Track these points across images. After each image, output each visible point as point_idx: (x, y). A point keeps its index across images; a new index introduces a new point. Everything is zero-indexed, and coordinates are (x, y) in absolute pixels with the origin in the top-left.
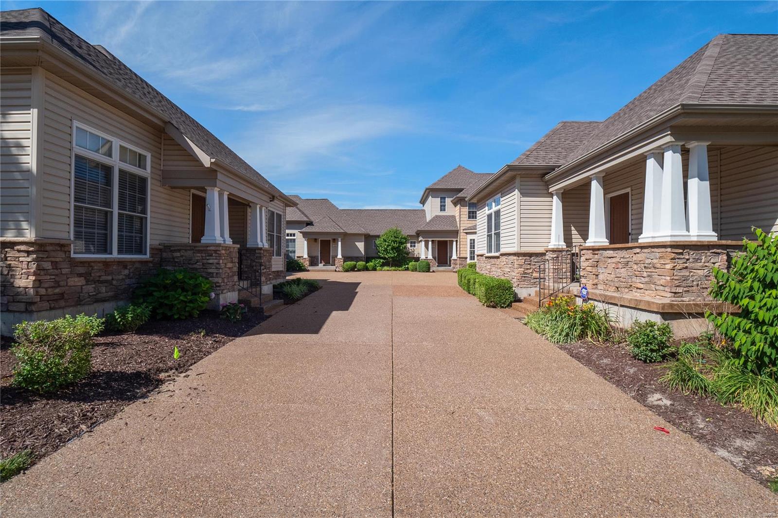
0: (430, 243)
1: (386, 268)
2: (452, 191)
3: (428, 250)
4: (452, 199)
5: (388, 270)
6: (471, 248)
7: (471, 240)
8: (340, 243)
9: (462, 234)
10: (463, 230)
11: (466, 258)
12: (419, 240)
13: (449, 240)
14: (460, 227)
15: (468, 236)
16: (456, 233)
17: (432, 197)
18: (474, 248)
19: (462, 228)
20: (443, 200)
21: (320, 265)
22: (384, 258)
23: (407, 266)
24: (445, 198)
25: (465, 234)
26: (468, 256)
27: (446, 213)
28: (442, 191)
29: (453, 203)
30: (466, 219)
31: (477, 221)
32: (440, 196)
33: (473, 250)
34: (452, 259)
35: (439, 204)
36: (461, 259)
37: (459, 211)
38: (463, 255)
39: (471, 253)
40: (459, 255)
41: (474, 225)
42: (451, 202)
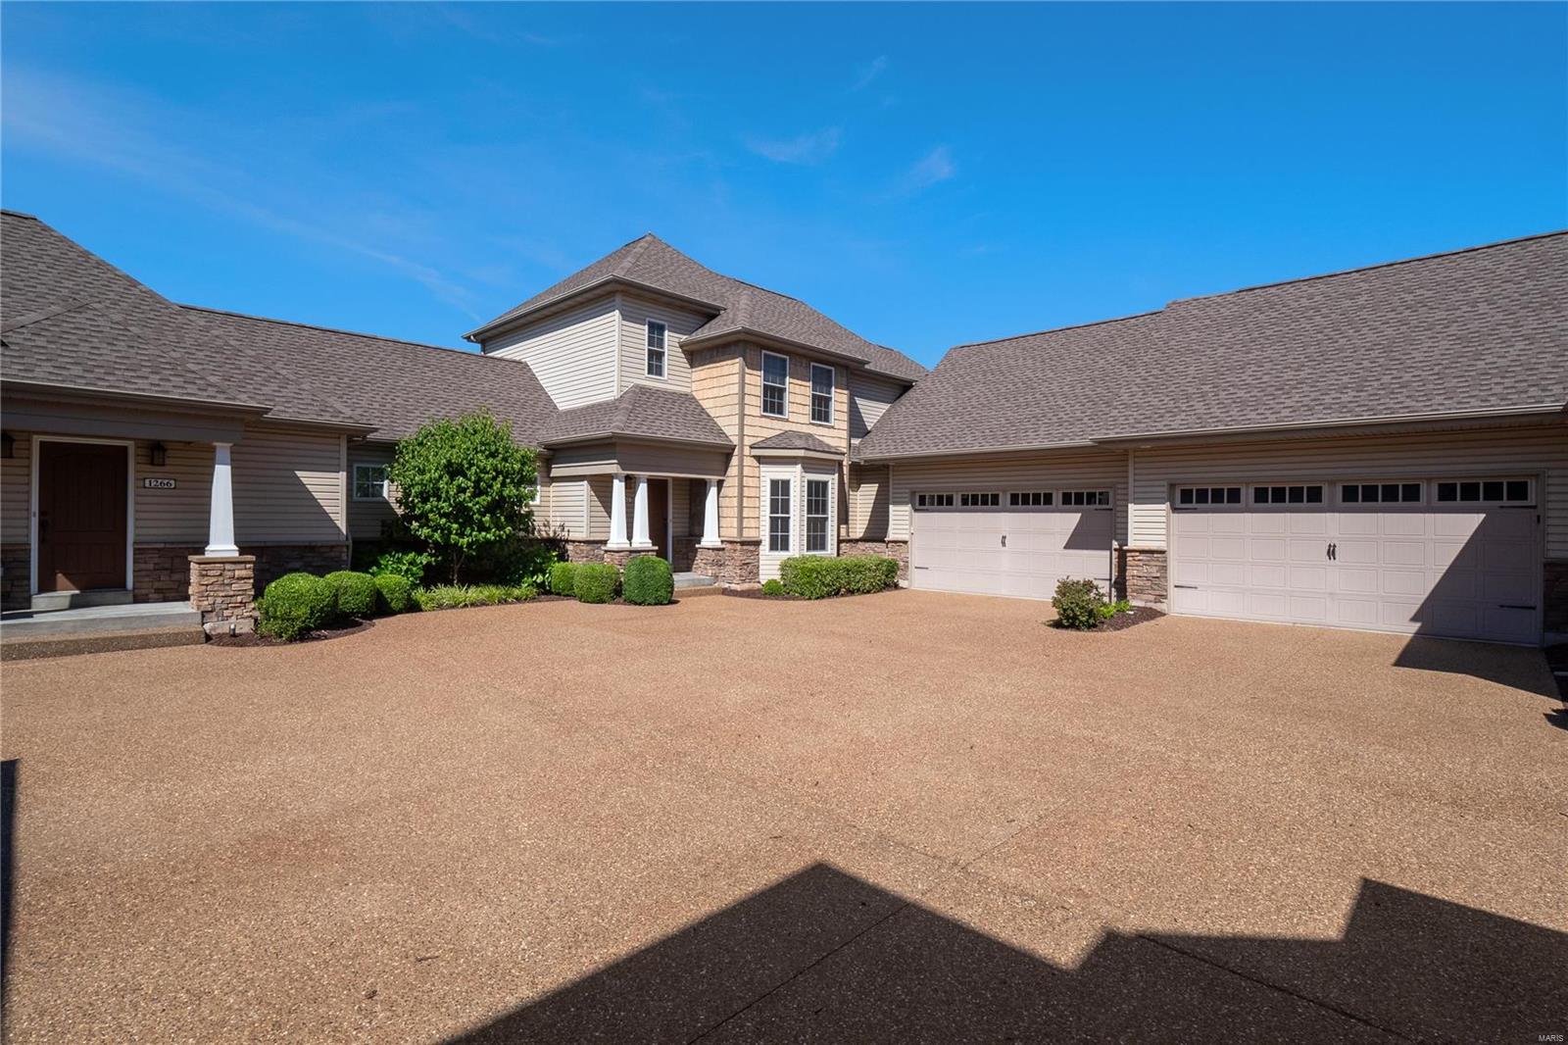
0: (642, 493)
1: (444, 593)
2: (682, 308)
3: (610, 517)
4: (684, 338)
5: (473, 605)
6: (774, 509)
7: (774, 483)
8: (222, 476)
9: (748, 461)
10: (751, 447)
11: (758, 543)
12: (555, 473)
13: (674, 479)
14: (742, 436)
15: (764, 468)
16: (725, 454)
17: (625, 317)
18: (788, 513)
19: (748, 441)
20: (656, 330)
21: (40, 601)
22: (445, 548)
23: (540, 579)
24: (661, 329)
25: (756, 463)
26: (765, 535)
27: (665, 382)
28: (655, 301)
29: (684, 352)
30: (759, 411)
31: (787, 421)
32: (647, 319)
33: (782, 518)
34: (697, 546)
35: (646, 348)
36: (745, 547)
37: (736, 379)
38: (749, 534)
39: (773, 527)
40: (733, 534)
41: (779, 432)
42: (681, 347)
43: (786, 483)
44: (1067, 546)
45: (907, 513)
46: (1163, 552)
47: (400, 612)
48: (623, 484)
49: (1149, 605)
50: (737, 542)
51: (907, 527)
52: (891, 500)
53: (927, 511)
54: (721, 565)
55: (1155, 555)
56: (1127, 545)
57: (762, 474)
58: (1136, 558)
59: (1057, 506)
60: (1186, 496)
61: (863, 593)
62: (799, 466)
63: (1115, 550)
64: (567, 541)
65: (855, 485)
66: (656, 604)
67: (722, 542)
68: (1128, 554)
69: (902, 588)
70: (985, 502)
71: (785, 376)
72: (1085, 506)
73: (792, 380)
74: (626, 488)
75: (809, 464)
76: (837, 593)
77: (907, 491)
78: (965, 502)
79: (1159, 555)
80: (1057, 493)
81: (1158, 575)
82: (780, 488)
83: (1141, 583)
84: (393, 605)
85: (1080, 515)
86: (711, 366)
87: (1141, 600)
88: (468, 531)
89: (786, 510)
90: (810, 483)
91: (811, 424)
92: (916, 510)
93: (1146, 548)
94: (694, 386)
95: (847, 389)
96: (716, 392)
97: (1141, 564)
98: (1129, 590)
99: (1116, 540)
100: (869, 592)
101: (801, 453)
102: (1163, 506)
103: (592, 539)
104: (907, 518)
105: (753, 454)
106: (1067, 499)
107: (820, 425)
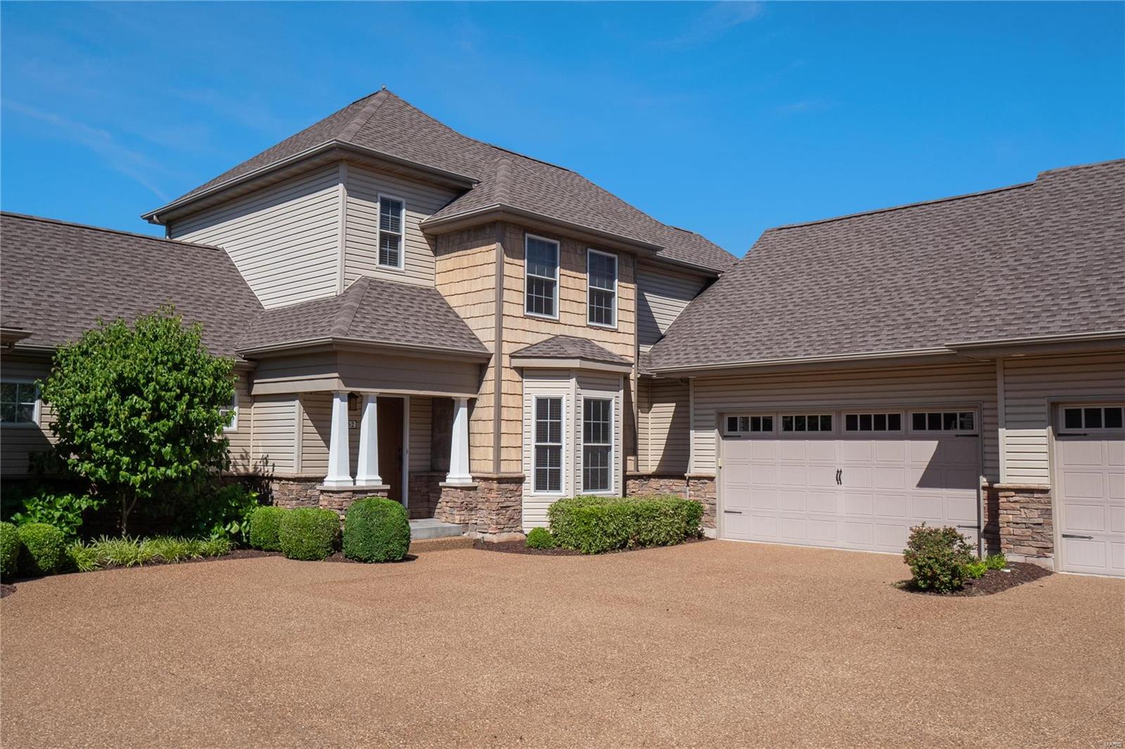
0: (370, 415)
1: (109, 548)
2: (424, 181)
3: (328, 447)
4: (426, 218)
5: (146, 563)
6: (541, 436)
7: (541, 403)
9: (504, 375)
10: (512, 356)
11: (519, 480)
12: (258, 389)
13: (412, 397)
14: (499, 341)
15: (528, 383)
16: (478, 365)
17: (351, 192)
18: (559, 440)
19: (507, 349)
20: (391, 209)
22: (111, 489)
23: (235, 528)
24: (397, 207)
25: (517, 377)
26: (529, 470)
27: (402, 274)
28: (388, 172)
29: (426, 236)
30: (520, 311)
31: (558, 322)
32: (380, 195)
33: (550, 446)
34: (441, 484)
35: (378, 230)
36: (503, 486)
37: (492, 269)
38: (508, 469)
39: (540, 460)
40: (487, 468)
41: (546, 337)
42: (422, 229)
43: (557, 403)
44: (923, 483)
45: (713, 441)
46: (1045, 491)
47: (50, 572)
48: (347, 403)
49: (1030, 560)
50: (492, 479)
51: (714, 459)
52: (692, 425)
53: (738, 438)
54: (471, 510)
55: (1036, 495)
56: (999, 483)
57: (526, 391)
58: (1011, 499)
59: (907, 431)
60: (1073, 419)
61: (658, 545)
62: (573, 381)
63: (984, 488)
64: (272, 478)
65: (646, 405)
66: (386, 561)
67: (474, 478)
68: (1001, 494)
69: (708, 539)
70: (813, 427)
71: (556, 267)
72: (943, 432)
73: (564, 272)
74: (350, 409)
75: (585, 378)
76: (623, 546)
77: (713, 412)
78: (787, 426)
79: (1040, 495)
80: (906, 415)
81: (1041, 521)
82: (549, 409)
83: (1018, 532)
84: (41, 563)
85: (937, 442)
86: (460, 253)
87: (1020, 554)
88: (143, 466)
89: (557, 436)
90: (587, 402)
91: (588, 326)
92: (725, 437)
93: (1023, 486)
94: (439, 279)
95: (634, 282)
96: (466, 287)
97: (1018, 506)
98: (1003, 541)
99: (985, 476)
100: (664, 544)
101: (576, 364)
102: (1043, 432)
103: (304, 475)
104: (713, 447)
105: (513, 365)
106: (919, 423)
107: (600, 328)
